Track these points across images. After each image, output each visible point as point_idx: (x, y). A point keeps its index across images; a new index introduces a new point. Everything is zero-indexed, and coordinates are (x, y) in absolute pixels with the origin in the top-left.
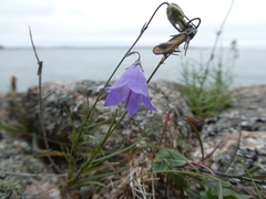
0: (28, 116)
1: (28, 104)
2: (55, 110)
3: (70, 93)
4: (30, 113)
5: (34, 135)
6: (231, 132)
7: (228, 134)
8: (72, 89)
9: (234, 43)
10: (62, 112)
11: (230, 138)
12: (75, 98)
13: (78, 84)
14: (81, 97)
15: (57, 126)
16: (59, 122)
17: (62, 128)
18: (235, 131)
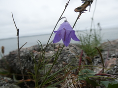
0: (10, 65)
1: (10, 59)
2: (24, 60)
3: (30, 51)
4: (11, 63)
5: (14, 74)
6: (109, 59)
7: (108, 61)
8: (31, 49)
9: (99, 24)
10: (27, 61)
11: (109, 62)
12: (33, 53)
13: (33, 46)
14: (36, 52)
15: (25, 68)
16: (26, 65)
17: (28, 68)
18: (111, 59)
